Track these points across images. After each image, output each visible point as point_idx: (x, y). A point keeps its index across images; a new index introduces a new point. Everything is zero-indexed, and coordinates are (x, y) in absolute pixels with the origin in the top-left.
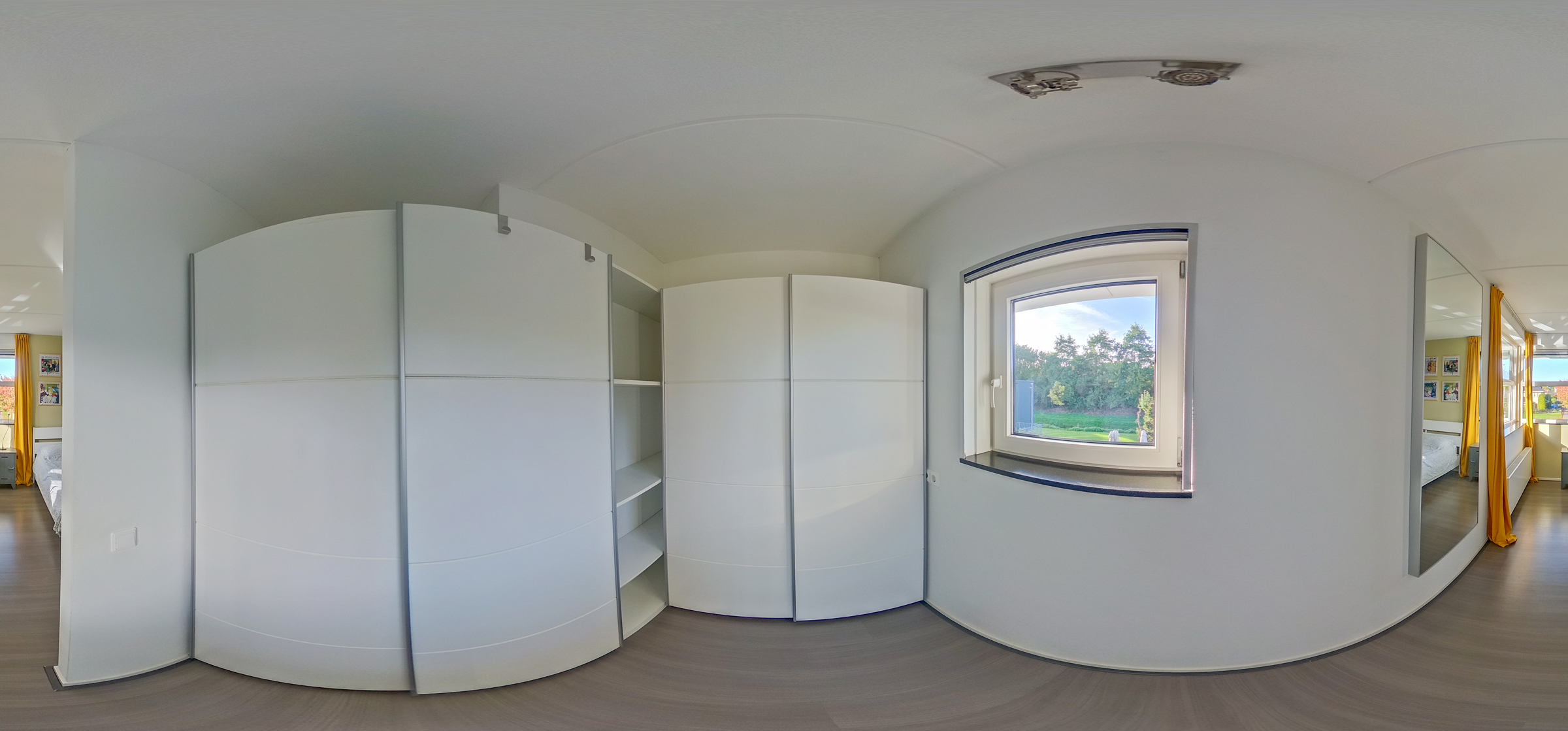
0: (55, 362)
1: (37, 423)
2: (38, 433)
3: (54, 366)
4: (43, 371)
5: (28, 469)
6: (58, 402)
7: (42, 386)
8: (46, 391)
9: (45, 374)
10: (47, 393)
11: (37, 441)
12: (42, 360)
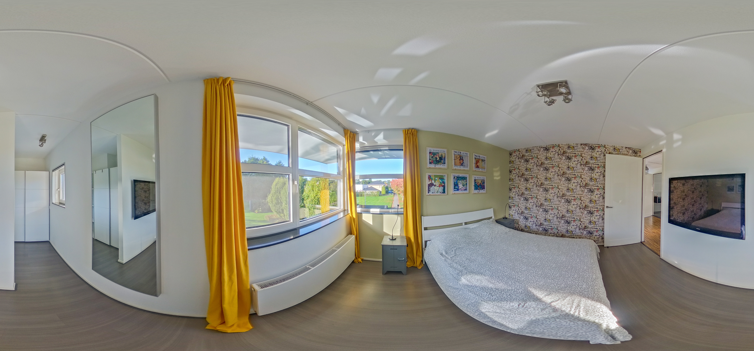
0: (441, 155)
1: (425, 212)
2: (426, 221)
3: (441, 158)
4: (430, 163)
5: (418, 253)
6: (444, 192)
7: (430, 177)
8: (433, 181)
9: (433, 166)
10: (435, 184)
11: (426, 229)
12: (430, 153)
